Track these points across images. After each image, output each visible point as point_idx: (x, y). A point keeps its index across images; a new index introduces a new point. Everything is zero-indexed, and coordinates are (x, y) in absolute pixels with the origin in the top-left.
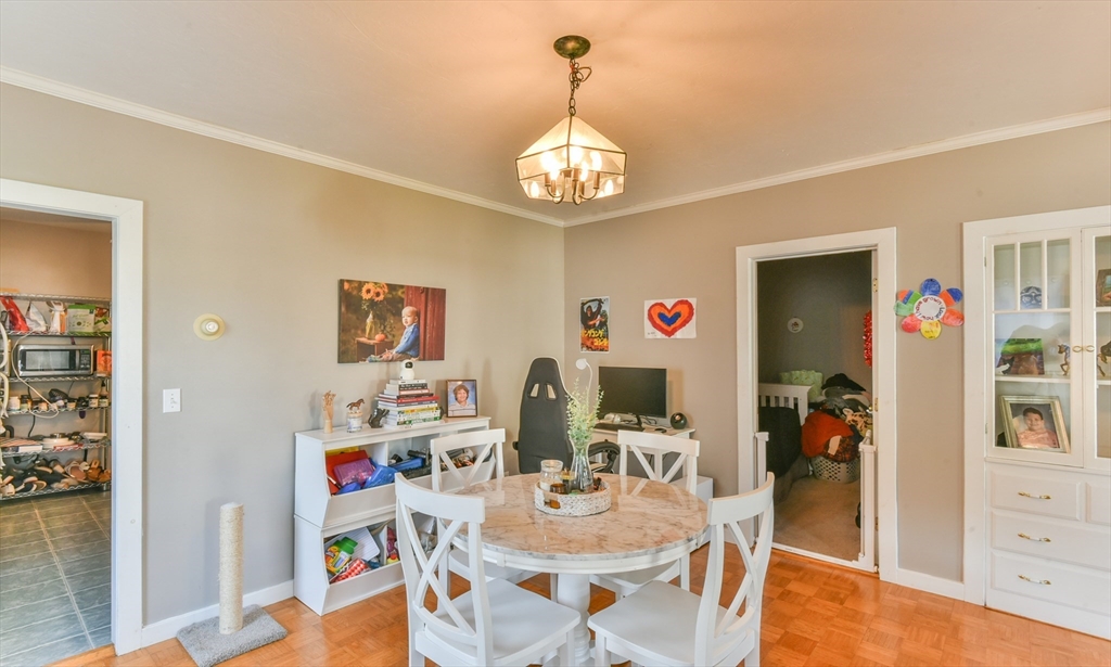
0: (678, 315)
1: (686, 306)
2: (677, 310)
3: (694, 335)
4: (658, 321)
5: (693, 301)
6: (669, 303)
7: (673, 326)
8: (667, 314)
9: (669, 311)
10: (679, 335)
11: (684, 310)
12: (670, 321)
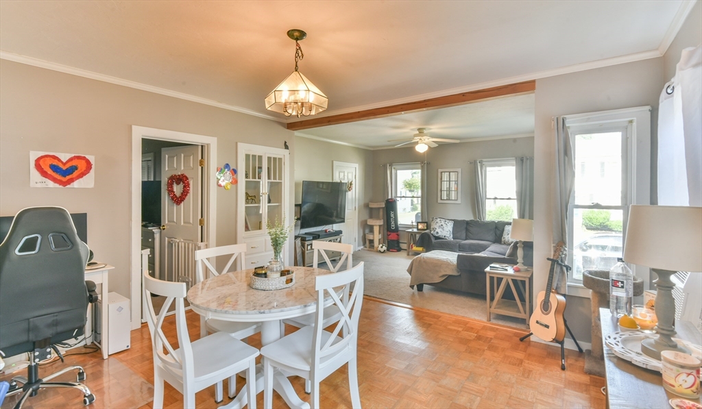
0: (74, 168)
1: (83, 162)
2: (74, 163)
3: (91, 185)
4: (50, 172)
5: (91, 158)
6: (64, 157)
7: (68, 177)
8: (61, 166)
9: (64, 164)
10: (76, 184)
11: (81, 165)
12: (65, 173)
